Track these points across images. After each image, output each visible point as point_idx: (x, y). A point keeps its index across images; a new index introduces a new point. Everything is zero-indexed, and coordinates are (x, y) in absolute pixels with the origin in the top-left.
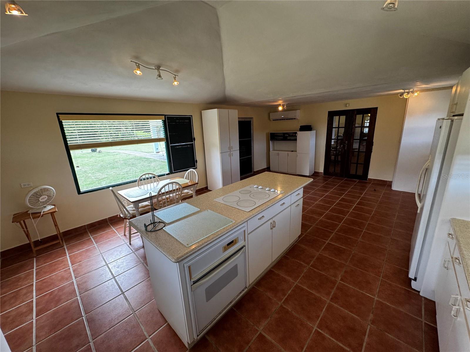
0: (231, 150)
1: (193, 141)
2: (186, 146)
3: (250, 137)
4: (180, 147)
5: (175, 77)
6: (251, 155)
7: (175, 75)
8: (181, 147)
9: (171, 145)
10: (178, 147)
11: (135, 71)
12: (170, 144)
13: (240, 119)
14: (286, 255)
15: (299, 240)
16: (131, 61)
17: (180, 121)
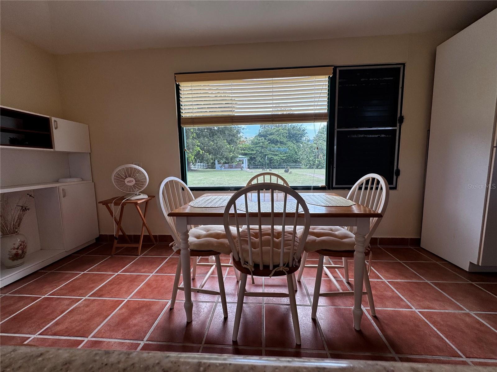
1: (398, 125)
4: (360, 136)
8: (362, 136)
9: (338, 129)
12: (336, 127)
17: (371, 79)
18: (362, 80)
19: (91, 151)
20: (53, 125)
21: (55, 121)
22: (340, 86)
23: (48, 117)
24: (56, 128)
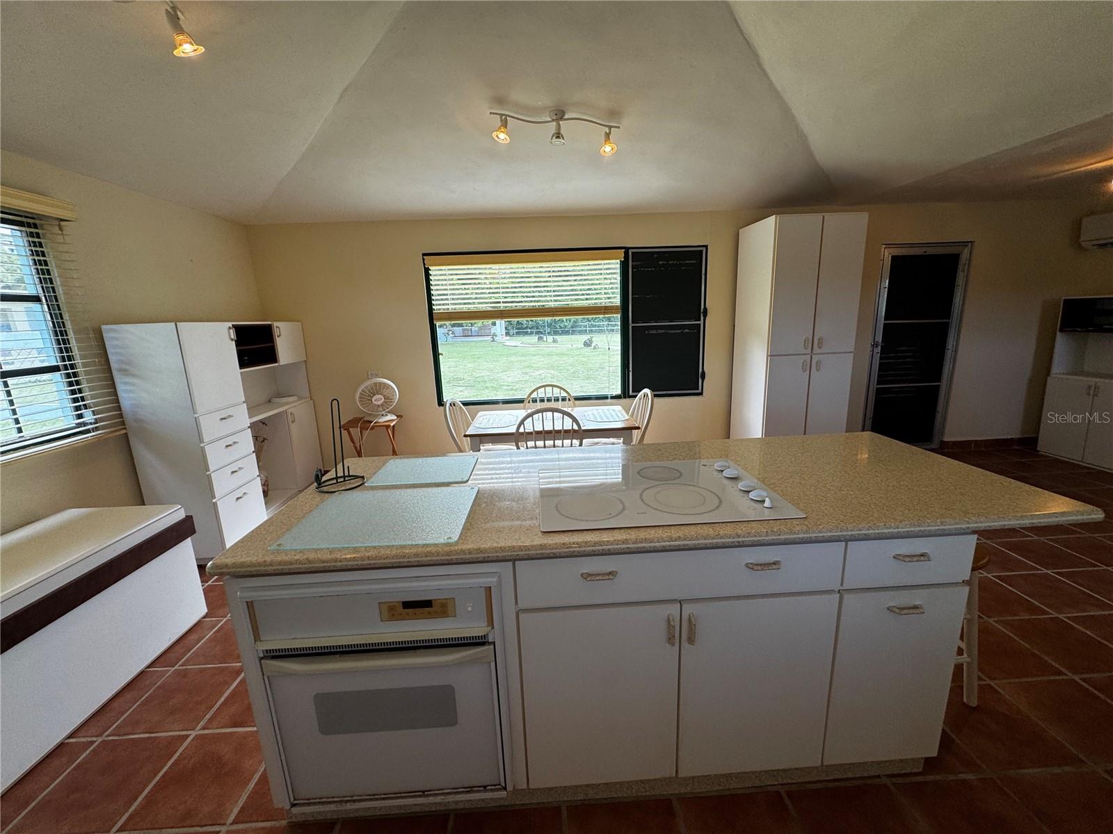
0: (816, 350)
1: (702, 318)
2: (679, 331)
3: (947, 313)
4: (660, 331)
5: (608, 132)
6: (939, 379)
7: (610, 127)
8: (663, 331)
9: (633, 325)
10: (654, 332)
11: (494, 134)
12: (630, 322)
13: (903, 250)
14: (789, 793)
15: (914, 779)
16: (491, 113)
17: (670, 262)
18: (660, 263)
19: (307, 357)
20: (276, 332)
21: (277, 327)
22: (634, 270)
23: (270, 323)
24: (278, 336)
